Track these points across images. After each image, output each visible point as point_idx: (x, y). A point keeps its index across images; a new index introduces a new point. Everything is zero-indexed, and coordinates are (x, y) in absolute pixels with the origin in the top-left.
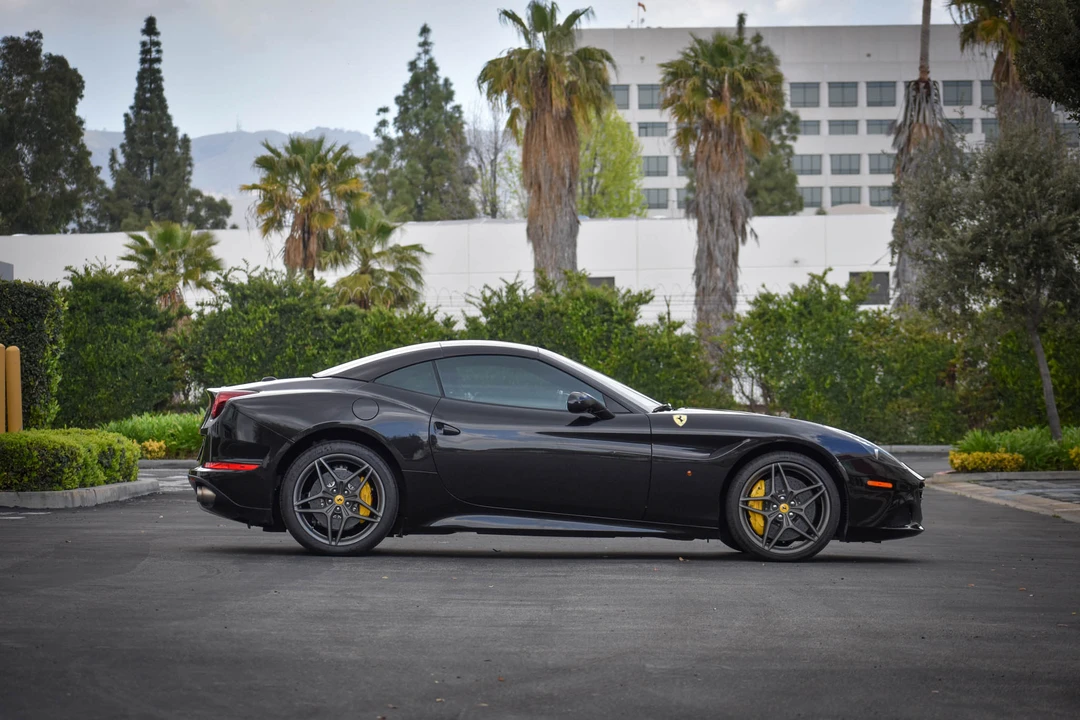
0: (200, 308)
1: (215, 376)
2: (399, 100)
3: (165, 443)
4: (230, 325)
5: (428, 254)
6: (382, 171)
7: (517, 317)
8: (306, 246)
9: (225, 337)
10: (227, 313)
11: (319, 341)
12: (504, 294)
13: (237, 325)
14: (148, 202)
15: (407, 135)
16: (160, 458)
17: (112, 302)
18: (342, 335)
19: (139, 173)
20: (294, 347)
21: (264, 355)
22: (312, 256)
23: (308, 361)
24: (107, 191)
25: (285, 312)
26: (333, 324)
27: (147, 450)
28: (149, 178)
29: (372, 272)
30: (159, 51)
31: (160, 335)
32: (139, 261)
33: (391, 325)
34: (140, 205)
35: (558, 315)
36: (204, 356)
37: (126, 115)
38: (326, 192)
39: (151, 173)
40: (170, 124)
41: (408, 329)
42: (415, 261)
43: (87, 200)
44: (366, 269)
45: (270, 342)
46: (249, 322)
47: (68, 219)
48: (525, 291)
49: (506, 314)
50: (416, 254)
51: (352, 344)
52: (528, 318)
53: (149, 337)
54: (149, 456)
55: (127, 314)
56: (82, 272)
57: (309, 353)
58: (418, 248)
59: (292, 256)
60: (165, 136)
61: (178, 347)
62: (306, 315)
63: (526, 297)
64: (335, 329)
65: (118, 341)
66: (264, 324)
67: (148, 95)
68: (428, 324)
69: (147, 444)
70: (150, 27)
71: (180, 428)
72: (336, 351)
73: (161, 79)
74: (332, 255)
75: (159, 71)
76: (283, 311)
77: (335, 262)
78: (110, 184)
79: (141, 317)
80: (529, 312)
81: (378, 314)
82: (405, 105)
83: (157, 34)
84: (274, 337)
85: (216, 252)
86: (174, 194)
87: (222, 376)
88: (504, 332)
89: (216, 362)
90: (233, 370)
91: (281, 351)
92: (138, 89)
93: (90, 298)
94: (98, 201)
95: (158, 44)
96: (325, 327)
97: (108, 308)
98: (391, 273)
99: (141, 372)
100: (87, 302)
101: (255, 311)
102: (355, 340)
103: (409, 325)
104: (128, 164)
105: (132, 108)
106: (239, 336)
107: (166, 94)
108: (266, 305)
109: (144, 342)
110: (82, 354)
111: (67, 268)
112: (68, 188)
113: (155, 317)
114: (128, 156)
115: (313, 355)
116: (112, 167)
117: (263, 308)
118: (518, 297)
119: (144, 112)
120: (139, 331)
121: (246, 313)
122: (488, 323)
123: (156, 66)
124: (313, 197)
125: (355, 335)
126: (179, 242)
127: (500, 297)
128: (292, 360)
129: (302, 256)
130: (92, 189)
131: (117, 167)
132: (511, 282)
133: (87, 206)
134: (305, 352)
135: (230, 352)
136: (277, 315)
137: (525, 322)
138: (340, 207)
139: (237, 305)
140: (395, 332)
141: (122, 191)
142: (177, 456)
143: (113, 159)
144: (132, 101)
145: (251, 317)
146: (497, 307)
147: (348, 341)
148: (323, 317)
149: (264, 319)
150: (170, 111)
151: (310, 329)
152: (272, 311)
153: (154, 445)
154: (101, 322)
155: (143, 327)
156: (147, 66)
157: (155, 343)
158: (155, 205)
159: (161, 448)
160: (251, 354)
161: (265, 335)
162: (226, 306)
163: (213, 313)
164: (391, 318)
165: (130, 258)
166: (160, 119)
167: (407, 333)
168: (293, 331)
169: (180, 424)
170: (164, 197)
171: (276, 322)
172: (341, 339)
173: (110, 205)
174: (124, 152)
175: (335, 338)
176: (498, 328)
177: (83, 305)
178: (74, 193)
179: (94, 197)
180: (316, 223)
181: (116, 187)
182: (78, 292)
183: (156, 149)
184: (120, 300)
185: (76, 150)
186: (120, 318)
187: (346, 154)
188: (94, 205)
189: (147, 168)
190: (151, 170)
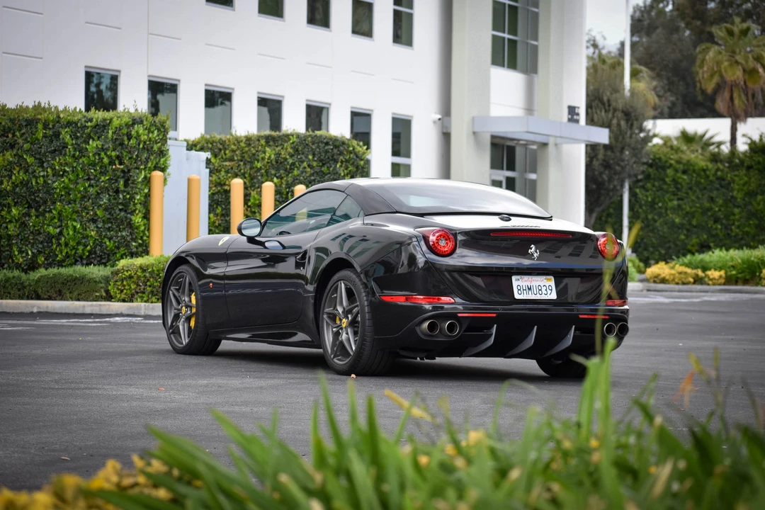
3: (726, 273)
16: (720, 285)
27: (709, 278)
54: (710, 282)
69: (709, 273)
71: (740, 261)
142: (736, 283)
153: (714, 274)
159: (721, 277)
169: (740, 258)
182: (753, 154)
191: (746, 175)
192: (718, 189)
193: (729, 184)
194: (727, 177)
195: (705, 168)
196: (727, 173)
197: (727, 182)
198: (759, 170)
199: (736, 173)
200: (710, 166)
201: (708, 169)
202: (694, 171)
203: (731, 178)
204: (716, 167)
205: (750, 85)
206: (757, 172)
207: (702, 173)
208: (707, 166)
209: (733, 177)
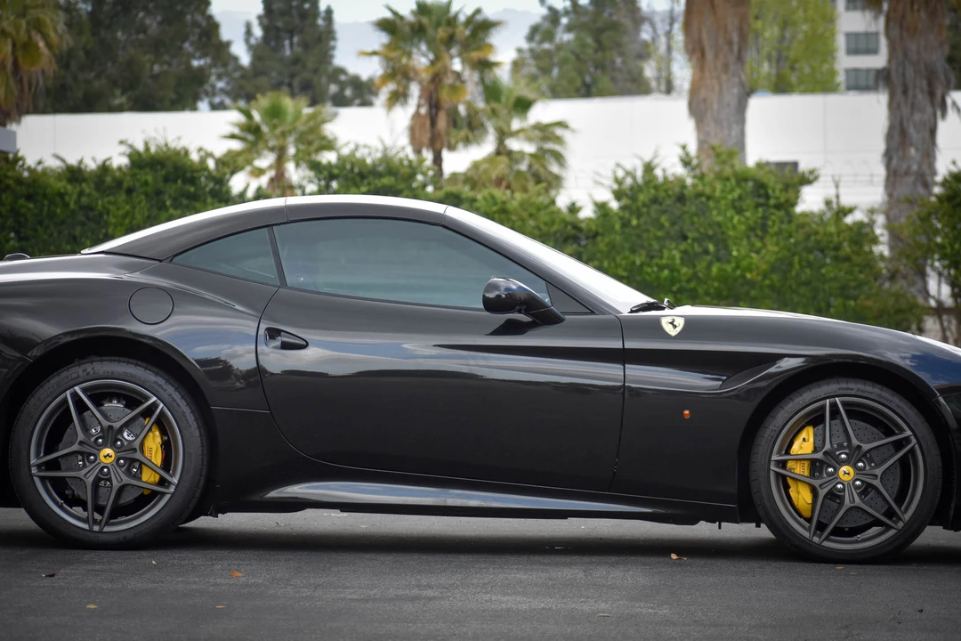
5: (573, 132)
6: (546, 46)
7: (655, 201)
8: (433, 123)
12: (639, 174)
14: (287, 80)
15: (575, 4)
17: (175, 181)
19: (279, 48)
22: (440, 134)
24: (241, 68)
28: (288, 52)
29: (510, 153)
32: (242, 139)
34: (279, 83)
35: (703, 199)
38: (457, 60)
39: (291, 48)
41: (525, 215)
42: (559, 140)
43: (219, 77)
44: (501, 151)
47: (198, 98)
48: (664, 170)
49: (642, 197)
50: (559, 132)
52: (668, 202)
56: (140, 147)
58: (562, 125)
59: (418, 134)
60: (307, 6)
63: (665, 178)
68: (549, 210)
74: (463, 133)
77: (467, 141)
78: (245, 59)
80: (669, 196)
81: (489, 198)
85: (330, 129)
86: (316, 71)
88: (638, 218)
93: (150, 178)
94: (233, 79)
97: (172, 189)
98: (532, 155)
100: (146, 183)
103: (525, 210)
104: (266, 38)
111: (122, 142)
112: (195, 63)
114: (266, 29)
116: (247, 41)
118: (655, 178)
122: (622, 208)
124: (439, 65)
126: (289, 118)
127: (634, 178)
129: (428, 134)
130: (225, 65)
131: (253, 41)
132: (647, 159)
133: (220, 85)
137: (663, 208)
138: (471, 77)
141: (258, 68)
143: (249, 32)
146: (632, 188)
165: (233, 137)
167: (523, 220)
170: (306, 75)
173: (244, 83)
174: (261, 24)
176: (631, 214)
177: (141, 186)
178: (201, 69)
179: (227, 74)
180: (444, 95)
181: (253, 63)
182: (136, 171)
183: (297, 21)
184: (185, 181)
185: (204, 23)
186: (185, 202)
187: (479, 18)
188: (228, 83)
189: (287, 43)
190: (291, 45)
191: (127, 203)
192: (83, 224)
193: (101, 215)
194: (97, 204)
195: (62, 191)
196: (97, 199)
197: (96, 213)
198: (147, 195)
199: (112, 198)
200: (69, 187)
201: (66, 193)
202: (45, 195)
203: (103, 207)
204: (78, 189)
205: (25, 67)
206: (143, 197)
207: (58, 199)
208: (65, 188)
209: (107, 205)
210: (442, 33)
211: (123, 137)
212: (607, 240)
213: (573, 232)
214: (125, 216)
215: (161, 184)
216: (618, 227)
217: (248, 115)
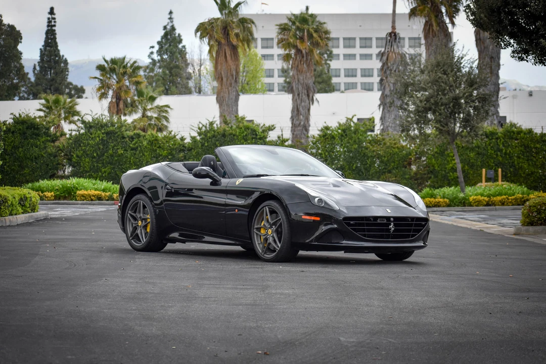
0: (70, 132)
1: (77, 163)
2: (159, 43)
3: (54, 193)
4: (84, 140)
5: (172, 109)
6: (151, 74)
7: (214, 136)
8: (118, 105)
9: (82, 145)
10: (83, 134)
11: (124, 147)
12: (208, 126)
13: (87, 140)
14: (49, 87)
15: (162, 58)
16: (51, 200)
17: (31, 129)
18: (134, 144)
19: (45, 75)
20: (113, 150)
21: (99, 153)
22: (121, 110)
23: (119, 156)
24: (31, 82)
25: (109, 134)
26: (131, 140)
27: (45, 196)
28: (49, 77)
29: (147, 117)
30: (55, 22)
31: (53, 144)
32: (44, 111)
33: (156, 140)
34: (46, 89)
35: (232, 136)
36: (72, 154)
37: (41, 49)
38: (127, 81)
39: (51, 75)
40: (59, 54)
42: (167, 111)
43: (23, 86)
44: (144, 115)
45: (102, 147)
46: (92, 138)
47: (15, 96)
48: (217, 125)
49: (209, 135)
50: (167, 109)
51: (139, 148)
52: (219, 137)
53: (47, 145)
54: (46, 199)
55: (38, 135)
56: (18, 115)
57: (120, 153)
58: (167, 106)
59: (112, 109)
60: (57, 58)
61: (60, 150)
62: (118, 135)
63: (217, 128)
64: (131, 142)
65: (34, 147)
66: (99, 139)
67: (50, 41)
68: (174, 140)
69: (46, 193)
70: (52, 12)
71: (61, 186)
72: (132, 152)
73: (56, 34)
74: (130, 109)
75: (55, 30)
76: (107, 133)
77: (130, 113)
78: (33, 79)
79: (44, 136)
80: (219, 134)
81: (151, 135)
82: (161, 45)
83: (54, 14)
84: (104, 145)
85: (78, 108)
86: (60, 84)
87: (80, 163)
88: (208, 143)
89: (77, 156)
90: (85, 160)
91: (107, 152)
92: (46, 38)
93: (21, 127)
94: (28, 87)
95: (54, 19)
96: (127, 141)
97: (29, 132)
98: (156, 118)
99: (44, 161)
100: (20, 129)
101: (95, 133)
102: (140, 147)
103: (165, 140)
104: (41, 71)
105: (43, 46)
106: (88, 145)
107: (57, 40)
108: (100, 131)
109: (45, 148)
110: (17, 152)
111: (12, 114)
112: (15, 81)
113: (50, 136)
114: (41, 67)
115: (121, 153)
116: (34, 72)
117: (99, 132)
118: (214, 127)
119: (48, 48)
120: (43, 142)
121: (91, 134)
122: (201, 139)
123: (54, 28)
124: (121, 83)
125: (140, 144)
126: (62, 104)
127: (206, 127)
128: (112, 156)
129: (116, 110)
130: (25, 82)
131: (36, 72)
132: (211, 121)
133: (23, 89)
134: (118, 152)
135: (84, 152)
136: (105, 135)
137: (217, 139)
138: (133, 88)
139: (87, 131)
140: (158, 143)
141: (38, 83)
142: (59, 199)
143: (35, 68)
144: (43, 43)
145: (93, 136)
146: (205, 131)
147: (137, 148)
148: (126, 136)
149: (99, 137)
150: (59, 48)
151: (120, 142)
152: (103, 134)
153: (49, 194)
154: (26, 138)
155: (45, 140)
156: (50, 28)
157: (50, 148)
158: (52, 89)
159: (52, 195)
160: (93, 152)
161: (100, 144)
162: (82, 131)
163: (76, 134)
164: (157, 137)
165: (40, 110)
166: (55, 51)
167: (164, 144)
168: (112, 142)
169: (61, 185)
170: (56, 85)
171: (105, 138)
172: (134, 146)
173: (33, 88)
174: (39, 65)
175: (131, 145)
176: (205, 141)
177: (18, 130)
178: (17, 84)
179: (25, 85)
180: (123, 94)
181: (35, 81)
182: (16, 125)
183: (53, 64)
184: (35, 129)
185: (18, 65)
186: (34, 137)
187: (136, 65)
188: (26, 89)
189: (49, 73)
190: (51, 73)
191: (13, 137)
203: (4, 138)
206: (19, 135)
210: (122, 70)
211: (12, 112)
212: (196, 151)
213: (183, 148)
214: (12, 141)
215: (25, 130)
216: (200, 146)
217: (47, 101)
